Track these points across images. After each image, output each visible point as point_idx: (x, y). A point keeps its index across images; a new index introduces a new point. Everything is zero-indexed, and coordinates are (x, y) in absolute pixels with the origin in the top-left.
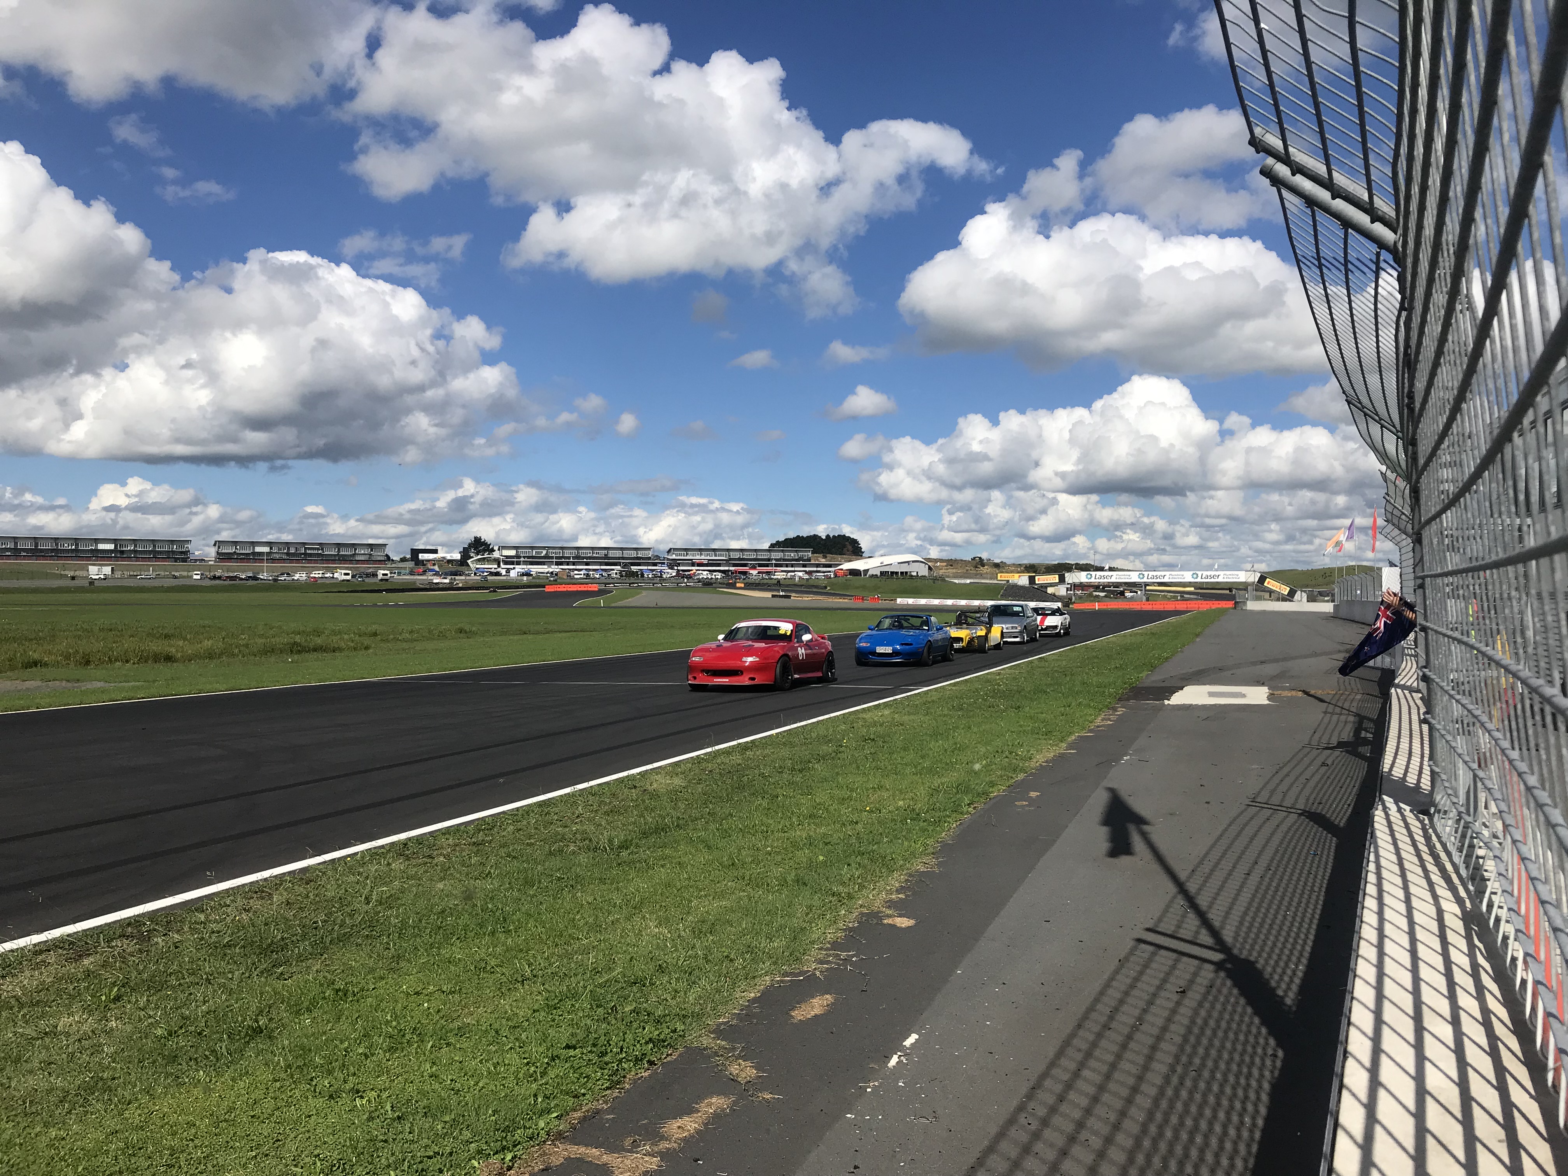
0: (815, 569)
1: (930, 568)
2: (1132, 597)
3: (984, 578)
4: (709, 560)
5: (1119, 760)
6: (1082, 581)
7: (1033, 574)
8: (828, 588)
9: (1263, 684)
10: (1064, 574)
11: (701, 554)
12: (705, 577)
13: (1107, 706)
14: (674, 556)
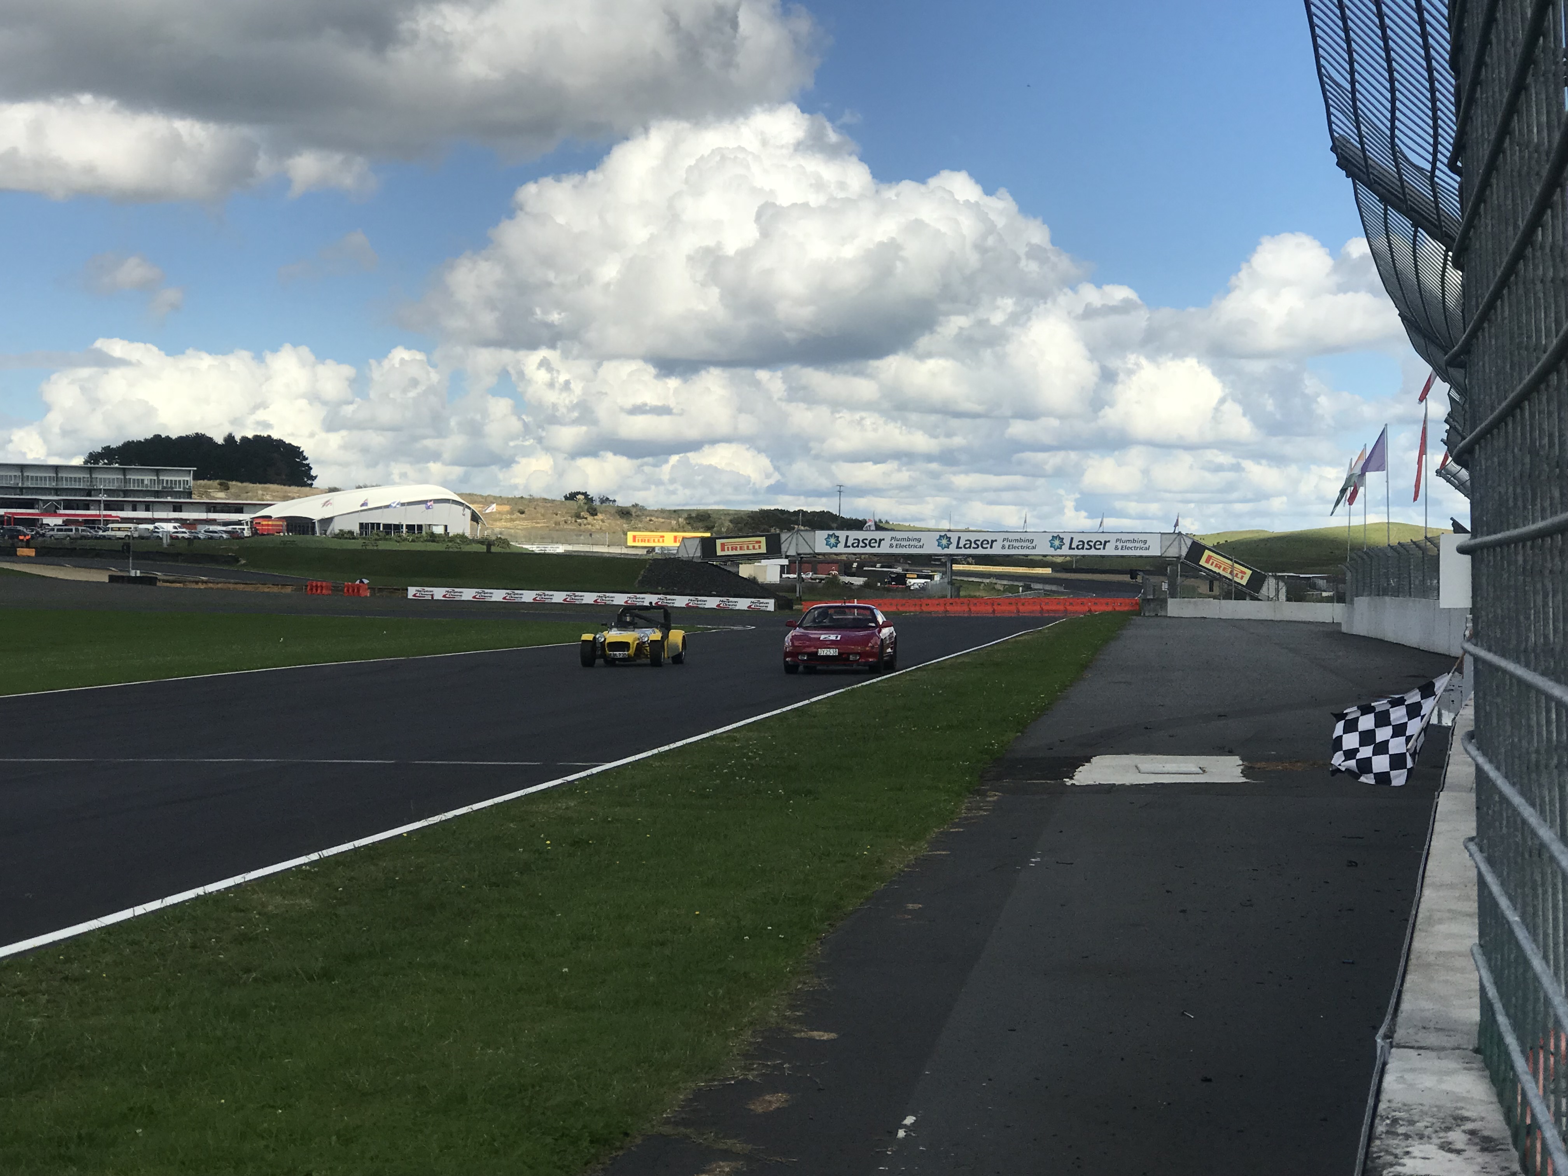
0: (203, 516)
1: (475, 518)
2: (923, 588)
3: (598, 542)
5: (1024, 862)
6: (818, 551)
7: (708, 535)
8: (242, 561)
9: (1230, 752)
10: (779, 536)
13: (967, 789)
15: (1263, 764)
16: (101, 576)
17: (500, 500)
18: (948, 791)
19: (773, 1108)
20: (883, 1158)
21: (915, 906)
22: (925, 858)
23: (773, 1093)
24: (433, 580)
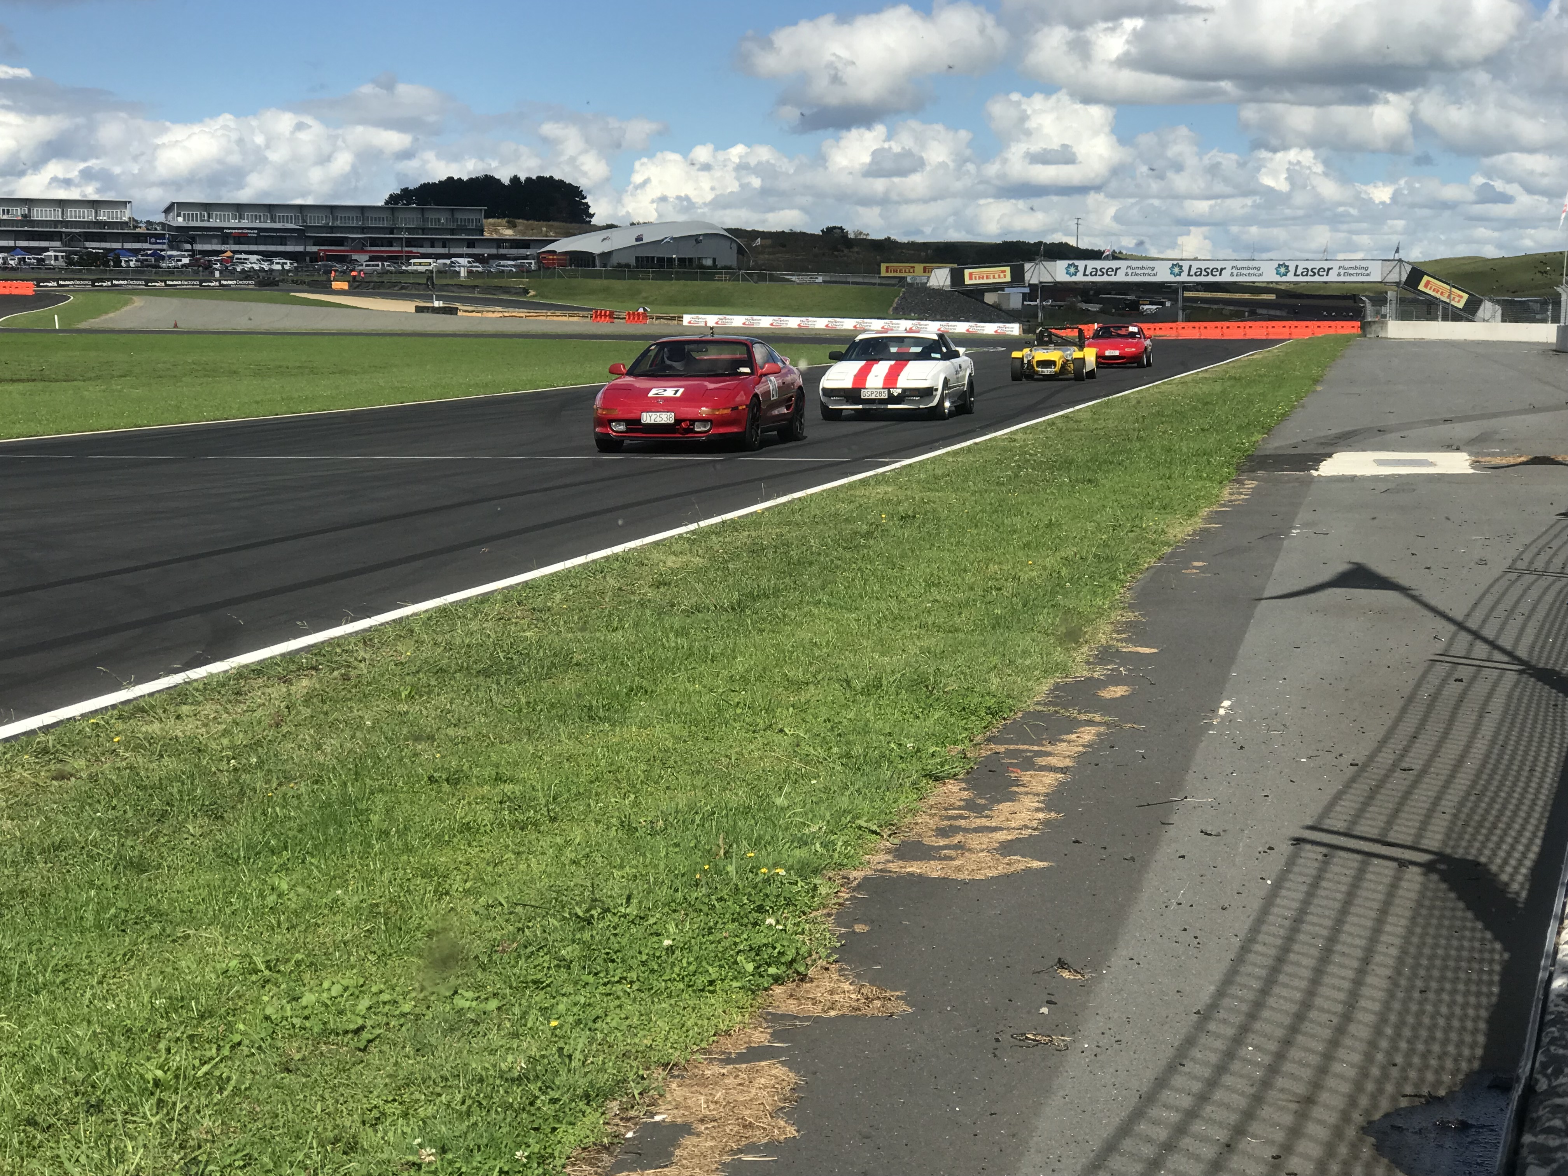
0: (494, 251)
1: (741, 251)
2: (1155, 314)
4: (260, 230)
5: (1287, 534)
6: (1058, 279)
7: (955, 266)
8: (532, 293)
9: (1458, 449)
10: (1023, 266)
11: (240, 218)
12: (256, 267)
13: (1227, 478)
14: (180, 219)
15: (1488, 459)
16: (409, 307)
17: (763, 235)
18: (1210, 479)
19: (1118, 695)
20: (1210, 726)
21: (1201, 564)
22: (1202, 530)
23: (1117, 685)
24: (705, 308)
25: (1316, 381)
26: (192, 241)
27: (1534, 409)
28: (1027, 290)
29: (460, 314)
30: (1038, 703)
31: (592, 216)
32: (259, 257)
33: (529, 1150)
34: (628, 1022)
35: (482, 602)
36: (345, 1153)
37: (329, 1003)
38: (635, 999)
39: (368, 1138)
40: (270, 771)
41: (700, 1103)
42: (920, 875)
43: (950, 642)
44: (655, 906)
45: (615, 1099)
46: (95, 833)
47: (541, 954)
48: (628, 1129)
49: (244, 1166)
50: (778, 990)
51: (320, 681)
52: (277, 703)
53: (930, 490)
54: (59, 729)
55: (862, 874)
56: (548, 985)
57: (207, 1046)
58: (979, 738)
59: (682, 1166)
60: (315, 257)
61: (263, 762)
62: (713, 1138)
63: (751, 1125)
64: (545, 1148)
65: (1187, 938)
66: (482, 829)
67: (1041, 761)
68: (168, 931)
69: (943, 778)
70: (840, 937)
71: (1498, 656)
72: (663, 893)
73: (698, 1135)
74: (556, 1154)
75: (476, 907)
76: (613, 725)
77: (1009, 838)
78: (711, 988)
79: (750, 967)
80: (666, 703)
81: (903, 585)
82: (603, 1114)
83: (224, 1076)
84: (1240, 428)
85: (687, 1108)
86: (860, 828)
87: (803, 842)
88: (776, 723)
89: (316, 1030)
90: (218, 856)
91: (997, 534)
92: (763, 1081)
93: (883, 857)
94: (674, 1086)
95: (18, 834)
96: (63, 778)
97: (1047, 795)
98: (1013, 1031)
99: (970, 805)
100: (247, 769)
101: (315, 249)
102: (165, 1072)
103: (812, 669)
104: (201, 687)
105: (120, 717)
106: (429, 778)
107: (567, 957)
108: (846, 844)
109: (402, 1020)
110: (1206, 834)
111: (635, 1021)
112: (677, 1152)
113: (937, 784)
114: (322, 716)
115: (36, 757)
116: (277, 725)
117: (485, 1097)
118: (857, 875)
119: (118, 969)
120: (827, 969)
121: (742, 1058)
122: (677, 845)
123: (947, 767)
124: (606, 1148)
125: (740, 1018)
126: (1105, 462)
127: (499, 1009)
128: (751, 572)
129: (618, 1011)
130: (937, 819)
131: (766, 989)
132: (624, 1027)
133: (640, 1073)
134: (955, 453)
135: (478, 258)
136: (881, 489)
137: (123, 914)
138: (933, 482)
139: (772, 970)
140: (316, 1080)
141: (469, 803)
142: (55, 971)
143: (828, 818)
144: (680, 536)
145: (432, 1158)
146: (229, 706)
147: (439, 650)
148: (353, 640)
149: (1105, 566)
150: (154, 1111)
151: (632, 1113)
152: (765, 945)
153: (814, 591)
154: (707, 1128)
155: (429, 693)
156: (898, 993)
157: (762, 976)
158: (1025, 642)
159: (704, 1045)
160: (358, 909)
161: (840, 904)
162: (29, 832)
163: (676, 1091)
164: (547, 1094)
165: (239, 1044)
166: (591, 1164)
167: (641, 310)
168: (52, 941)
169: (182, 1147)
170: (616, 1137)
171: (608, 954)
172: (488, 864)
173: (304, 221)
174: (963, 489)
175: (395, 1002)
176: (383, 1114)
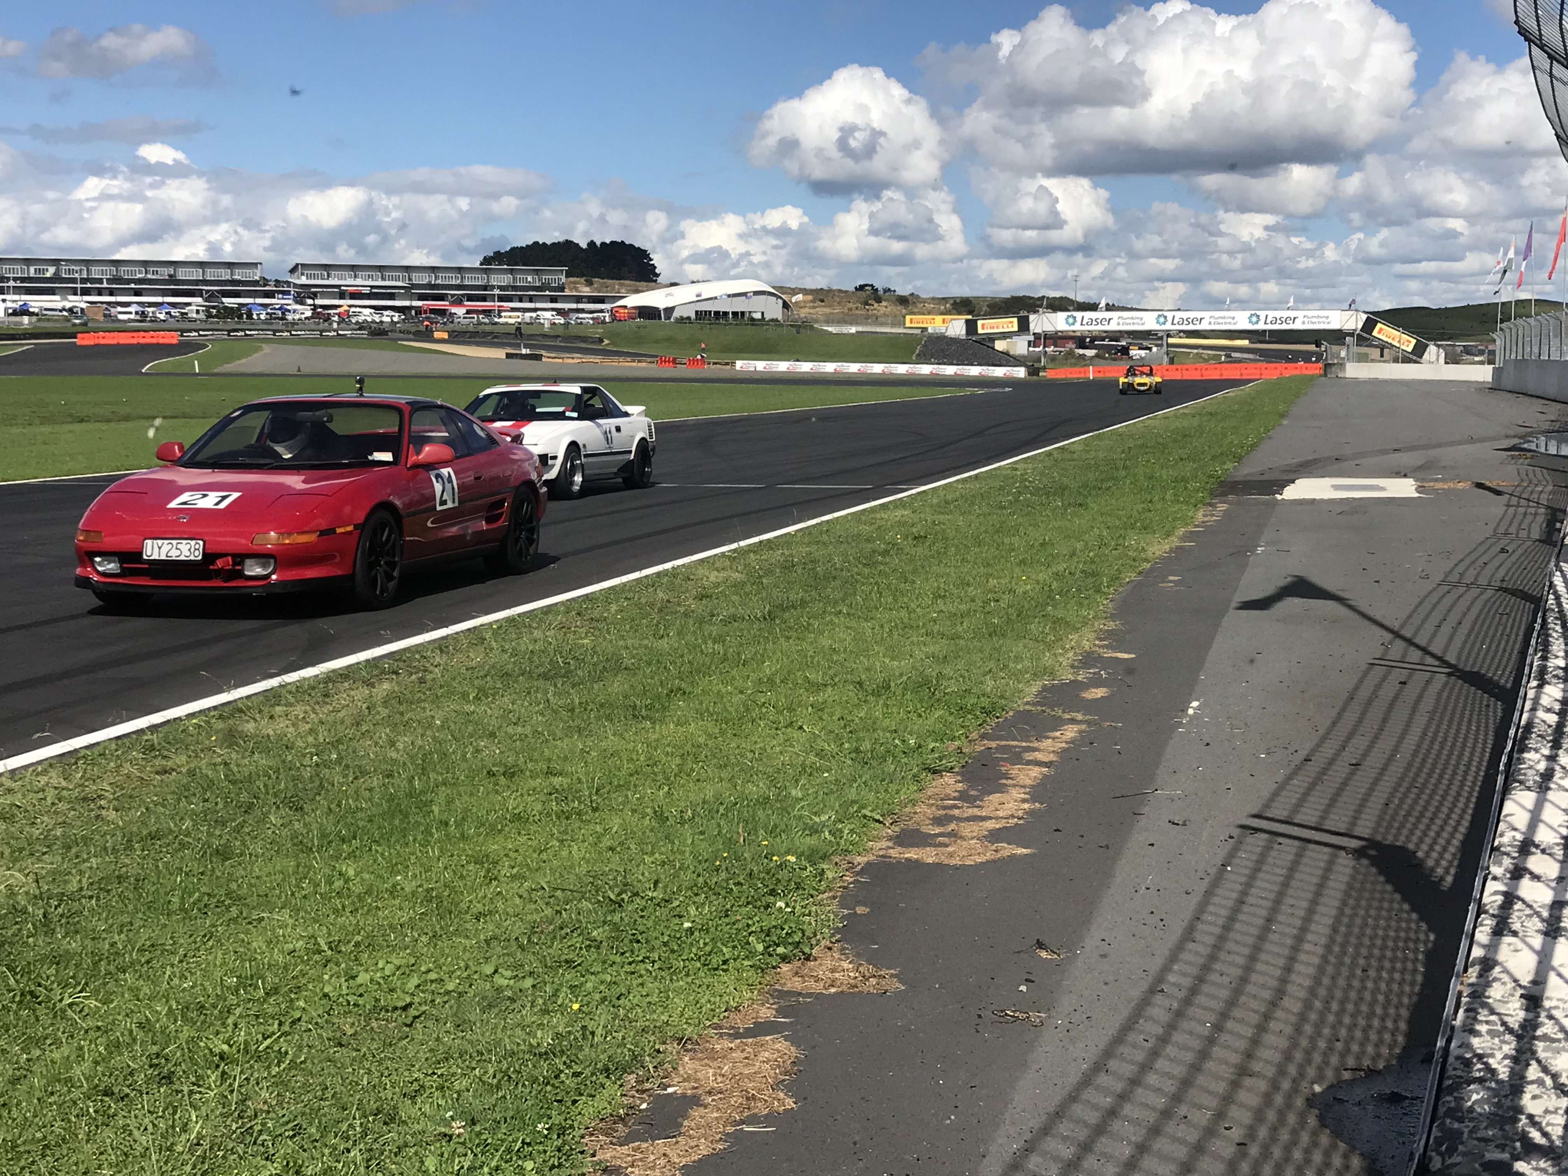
0: (574, 306)
1: (786, 305)
2: (1142, 357)
3: (882, 324)
4: (372, 287)
5: (1253, 550)
6: (1059, 329)
7: (970, 317)
8: (606, 342)
9: (1405, 476)
10: (1028, 317)
11: (355, 277)
12: (369, 319)
13: (1201, 501)
14: (304, 278)
15: (1432, 484)
16: (500, 354)
17: (805, 291)
18: (1187, 503)
19: (1099, 696)
20: (1180, 724)
21: (1176, 578)
22: (1177, 548)
23: (1097, 687)
24: (754, 355)
25: (1282, 416)
26: (314, 296)
27: (1472, 440)
28: (1032, 338)
29: (544, 359)
30: (1028, 703)
31: (658, 275)
32: (372, 311)
33: (550, 1122)
34: (648, 999)
35: (546, 613)
36: (385, 1123)
37: (382, 981)
38: (656, 977)
39: (406, 1110)
40: (347, 766)
41: (709, 1075)
42: (917, 861)
43: (953, 648)
44: (680, 890)
45: (633, 1072)
46: (188, 823)
47: (575, 935)
48: (643, 1101)
49: (294, 1136)
50: (785, 968)
51: (398, 683)
52: (359, 704)
53: (941, 513)
54: (166, 728)
55: (866, 859)
56: (579, 965)
57: (271, 1021)
58: (974, 735)
59: (690, 1136)
60: (419, 311)
61: (342, 758)
62: (719, 1109)
63: (754, 1097)
64: (566, 1120)
65: (1152, 920)
66: (531, 819)
67: (1030, 756)
68: (244, 914)
69: (941, 771)
70: (843, 918)
71: (1429, 660)
72: (687, 877)
73: (706, 1107)
74: (576, 1124)
75: (521, 891)
76: (654, 723)
77: (997, 826)
78: (725, 967)
79: (760, 947)
80: (701, 703)
81: (913, 597)
82: (621, 1086)
83: (283, 1050)
84: (1214, 458)
85: (697, 1080)
86: (865, 817)
87: (814, 830)
88: (797, 721)
89: (368, 1007)
90: (294, 845)
91: (997, 552)
92: (767, 1054)
93: (884, 844)
94: (686, 1059)
95: (121, 823)
96: (166, 772)
97: (1032, 787)
98: (993, 1007)
99: (963, 796)
100: (327, 764)
101: (419, 303)
102: (231, 1046)
103: (831, 672)
104: (294, 690)
105: (221, 717)
106: (488, 773)
107: (599, 939)
108: (852, 831)
109: (446, 998)
110: (1174, 823)
111: (655, 999)
112: (686, 1123)
113: (936, 776)
114: (398, 716)
115: (144, 753)
116: (358, 724)
117: (515, 1071)
118: (861, 860)
119: (198, 949)
120: (830, 949)
121: (750, 1033)
122: (702, 833)
123: (944, 762)
124: (622, 1119)
125: (750, 994)
126: (1094, 488)
127: (534, 986)
128: (782, 586)
129: (640, 989)
130: (934, 808)
131: (774, 968)
132: (644, 1004)
133: (657, 1047)
134: (964, 481)
135: (560, 312)
136: (899, 513)
137: (206, 898)
138: (945, 506)
139: (780, 950)
140: (364, 1055)
141: (522, 795)
142: (141, 950)
143: (837, 808)
144: (723, 554)
145: (462, 1130)
146: (317, 707)
147: (506, 656)
148: (431, 647)
149: (1091, 580)
150: (218, 1083)
151: (647, 1086)
152: (775, 927)
153: (836, 602)
154: (713, 1100)
155: (493, 695)
156: (892, 971)
157: (771, 955)
158: (1019, 647)
159: (715, 1020)
160: (414, 894)
161: (844, 888)
162: (130, 822)
163: (688, 1064)
164: (571, 1067)
165: (299, 1019)
166: (607, 1135)
167: (699, 357)
168: (142, 923)
169: (240, 1117)
170: (631, 1108)
171: (634, 935)
172: (535, 851)
173: (410, 279)
174: (970, 513)
175: (442, 980)
176: (422, 1086)
